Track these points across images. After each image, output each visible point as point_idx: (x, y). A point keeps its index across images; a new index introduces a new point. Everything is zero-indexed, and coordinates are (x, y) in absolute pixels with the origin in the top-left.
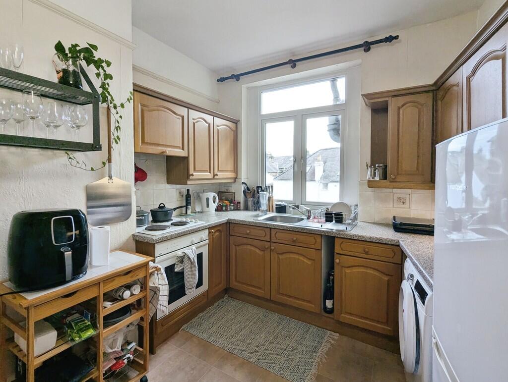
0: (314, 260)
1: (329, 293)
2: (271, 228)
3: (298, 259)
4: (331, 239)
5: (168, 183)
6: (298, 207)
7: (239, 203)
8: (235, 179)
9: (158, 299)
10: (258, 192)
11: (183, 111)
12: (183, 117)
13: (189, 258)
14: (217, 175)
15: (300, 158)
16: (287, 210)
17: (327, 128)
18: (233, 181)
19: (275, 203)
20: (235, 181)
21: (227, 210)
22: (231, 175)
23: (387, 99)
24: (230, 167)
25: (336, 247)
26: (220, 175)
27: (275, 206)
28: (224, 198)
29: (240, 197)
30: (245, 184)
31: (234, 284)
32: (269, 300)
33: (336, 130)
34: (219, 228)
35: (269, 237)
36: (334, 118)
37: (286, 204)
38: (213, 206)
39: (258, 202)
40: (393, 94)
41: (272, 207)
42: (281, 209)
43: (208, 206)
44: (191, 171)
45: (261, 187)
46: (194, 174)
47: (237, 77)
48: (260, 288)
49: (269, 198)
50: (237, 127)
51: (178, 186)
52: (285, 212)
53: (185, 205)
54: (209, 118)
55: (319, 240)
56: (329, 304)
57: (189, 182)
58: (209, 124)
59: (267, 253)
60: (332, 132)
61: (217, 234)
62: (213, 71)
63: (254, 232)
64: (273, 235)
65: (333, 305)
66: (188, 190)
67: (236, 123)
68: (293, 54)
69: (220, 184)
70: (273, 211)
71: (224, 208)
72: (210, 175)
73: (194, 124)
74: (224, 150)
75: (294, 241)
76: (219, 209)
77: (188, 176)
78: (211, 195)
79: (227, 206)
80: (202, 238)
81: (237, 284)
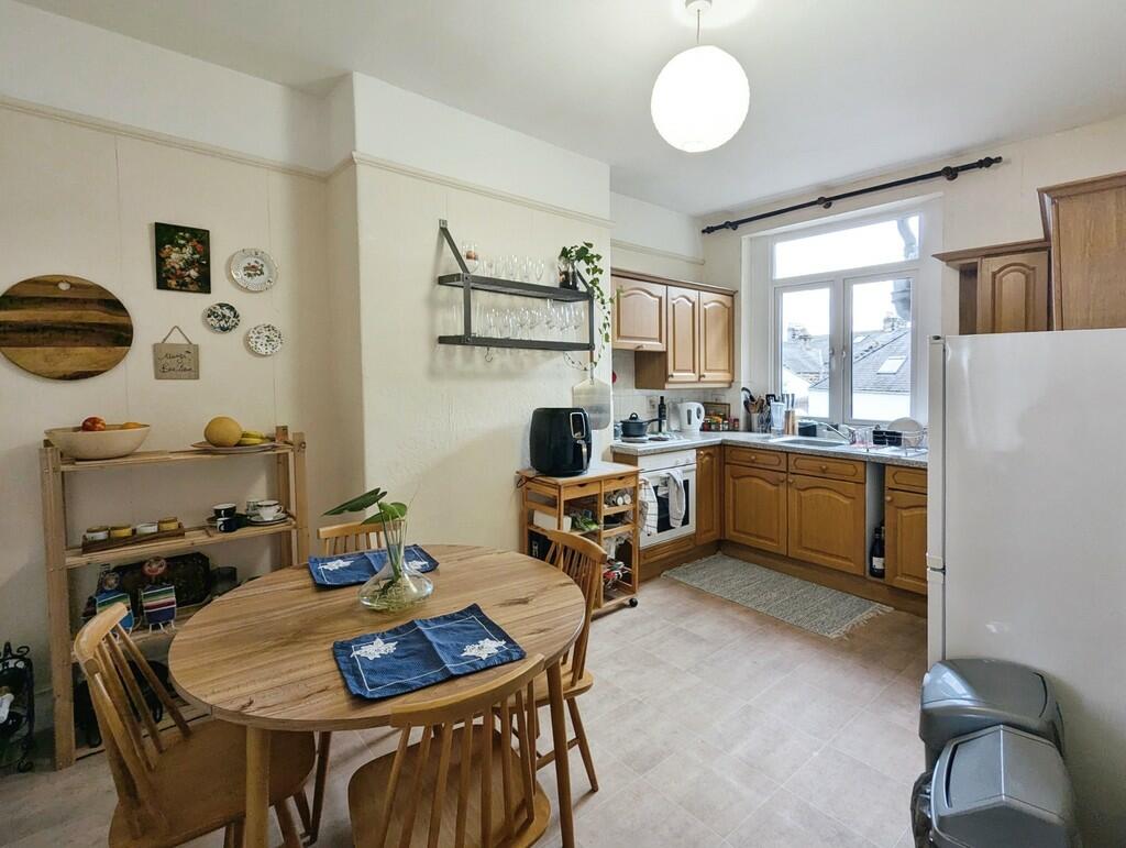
0: (853, 498)
1: (878, 548)
2: (787, 453)
3: (830, 497)
4: (881, 467)
5: (637, 388)
6: (836, 427)
7: (737, 420)
8: (731, 383)
9: (645, 519)
10: (769, 404)
11: (659, 290)
12: (660, 299)
13: (675, 481)
14: (704, 376)
15: (841, 348)
16: (818, 432)
17: (890, 298)
18: (726, 385)
19: (797, 421)
20: (730, 387)
21: (717, 430)
22: (725, 376)
23: (975, 260)
24: (723, 364)
25: (886, 479)
26: (709, 376)
27: (797, 426)
28: (712, 412)
29: (739, 412)
30: (747, 390)
31: (730, 534)
32: (786, 558)
33: (904, 301)
34: (711, 451)
35: (785, 465)
36: (902, 282)
37: (816, 423)
38: (697, 423)
39: (769, 420)
40: (984, 253)
41: (793, 427)
42: (808, 431)
43: (689, 423)
44: (670, 372)
45: (774, 396)
46: (674, 374)
47: (734, 225)
48: (772, 540)
49: (788, 413)
50: (733, 302)
51: (648, 392)
52: (815, 435)
53: (657, 417)
54: (693, 294)
55: (860, 468)
56: (878, 563)
57: (667, 386)
58: (694, 304)
59: (782, 489)
60: (900, 305)
61: (707, 458)
62: (695, 218)
63: (762, 458)
64: (791, 462)
65: (884, 565)
66: (662, 398)
67: (732, 296)
68: (828, 188)
69: (705, 390)
70: (793, 434)
71: (713, 427)
72: (692, 376)
73: (674, 306)
74: (715, 337)
75: (824, 471)
76: (706, 428)
77: (666, 377)
78: (695, 406)
79: (717, 423)
80: (688, 460)
81: (735, 534)
